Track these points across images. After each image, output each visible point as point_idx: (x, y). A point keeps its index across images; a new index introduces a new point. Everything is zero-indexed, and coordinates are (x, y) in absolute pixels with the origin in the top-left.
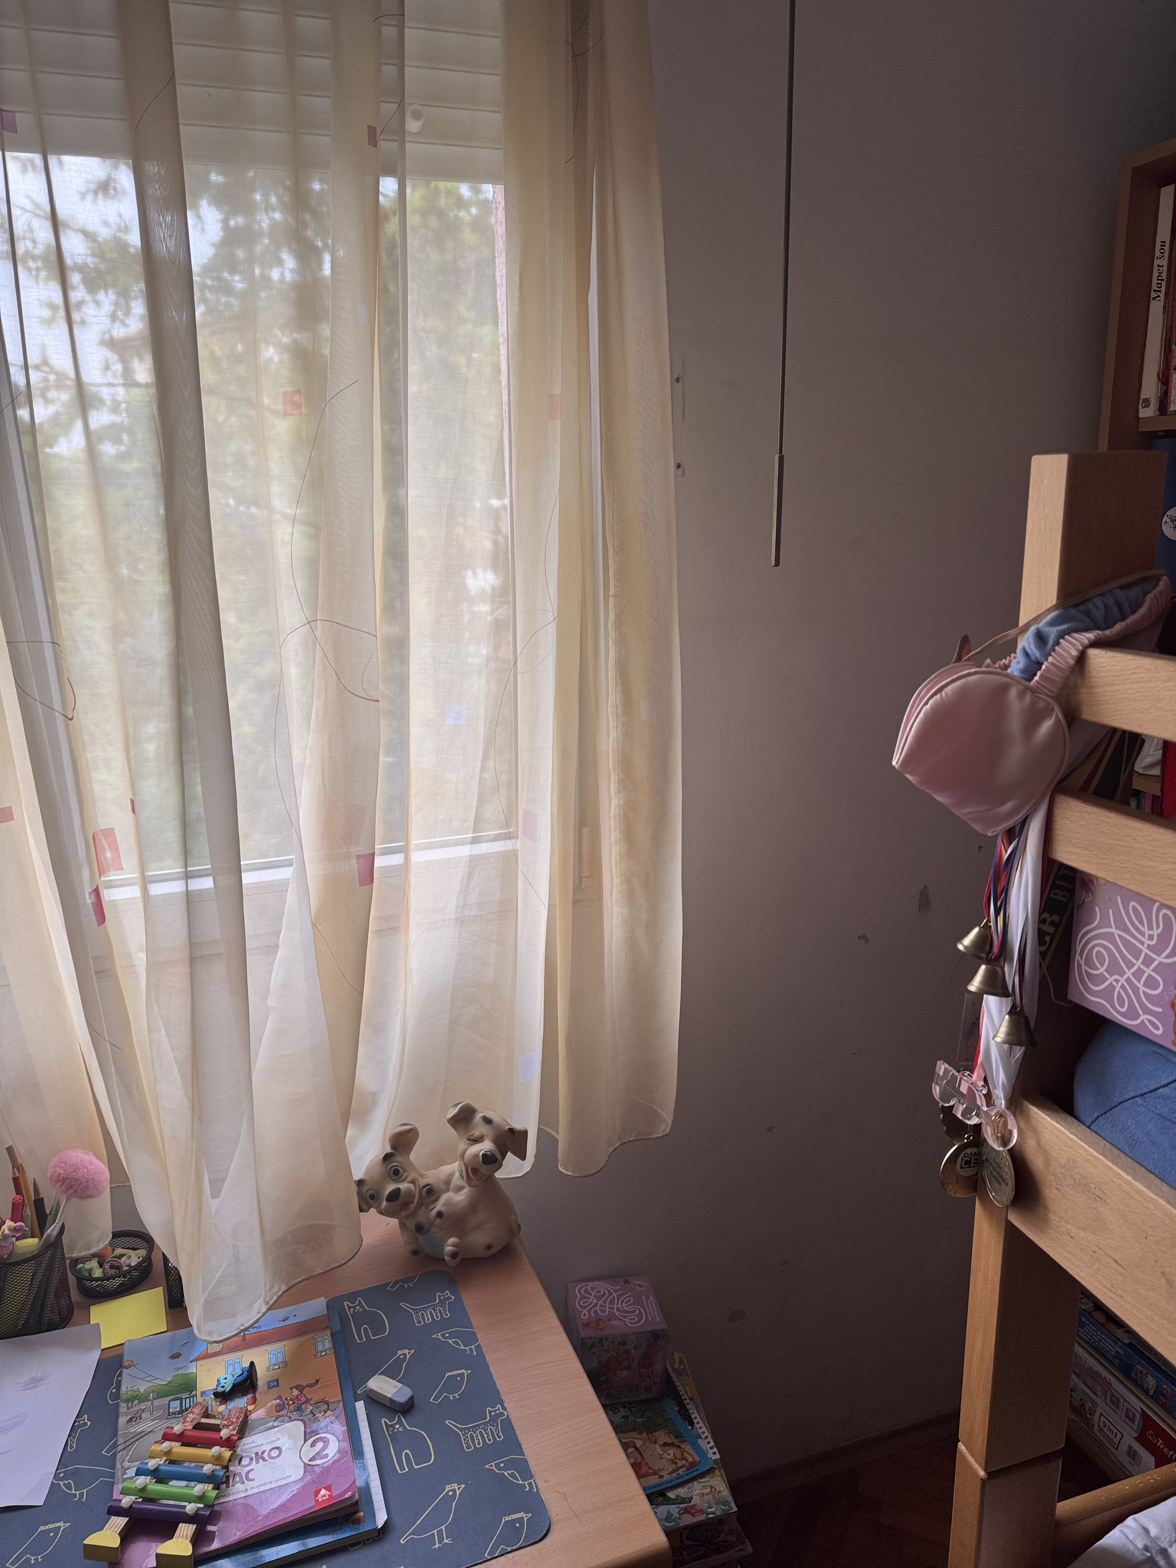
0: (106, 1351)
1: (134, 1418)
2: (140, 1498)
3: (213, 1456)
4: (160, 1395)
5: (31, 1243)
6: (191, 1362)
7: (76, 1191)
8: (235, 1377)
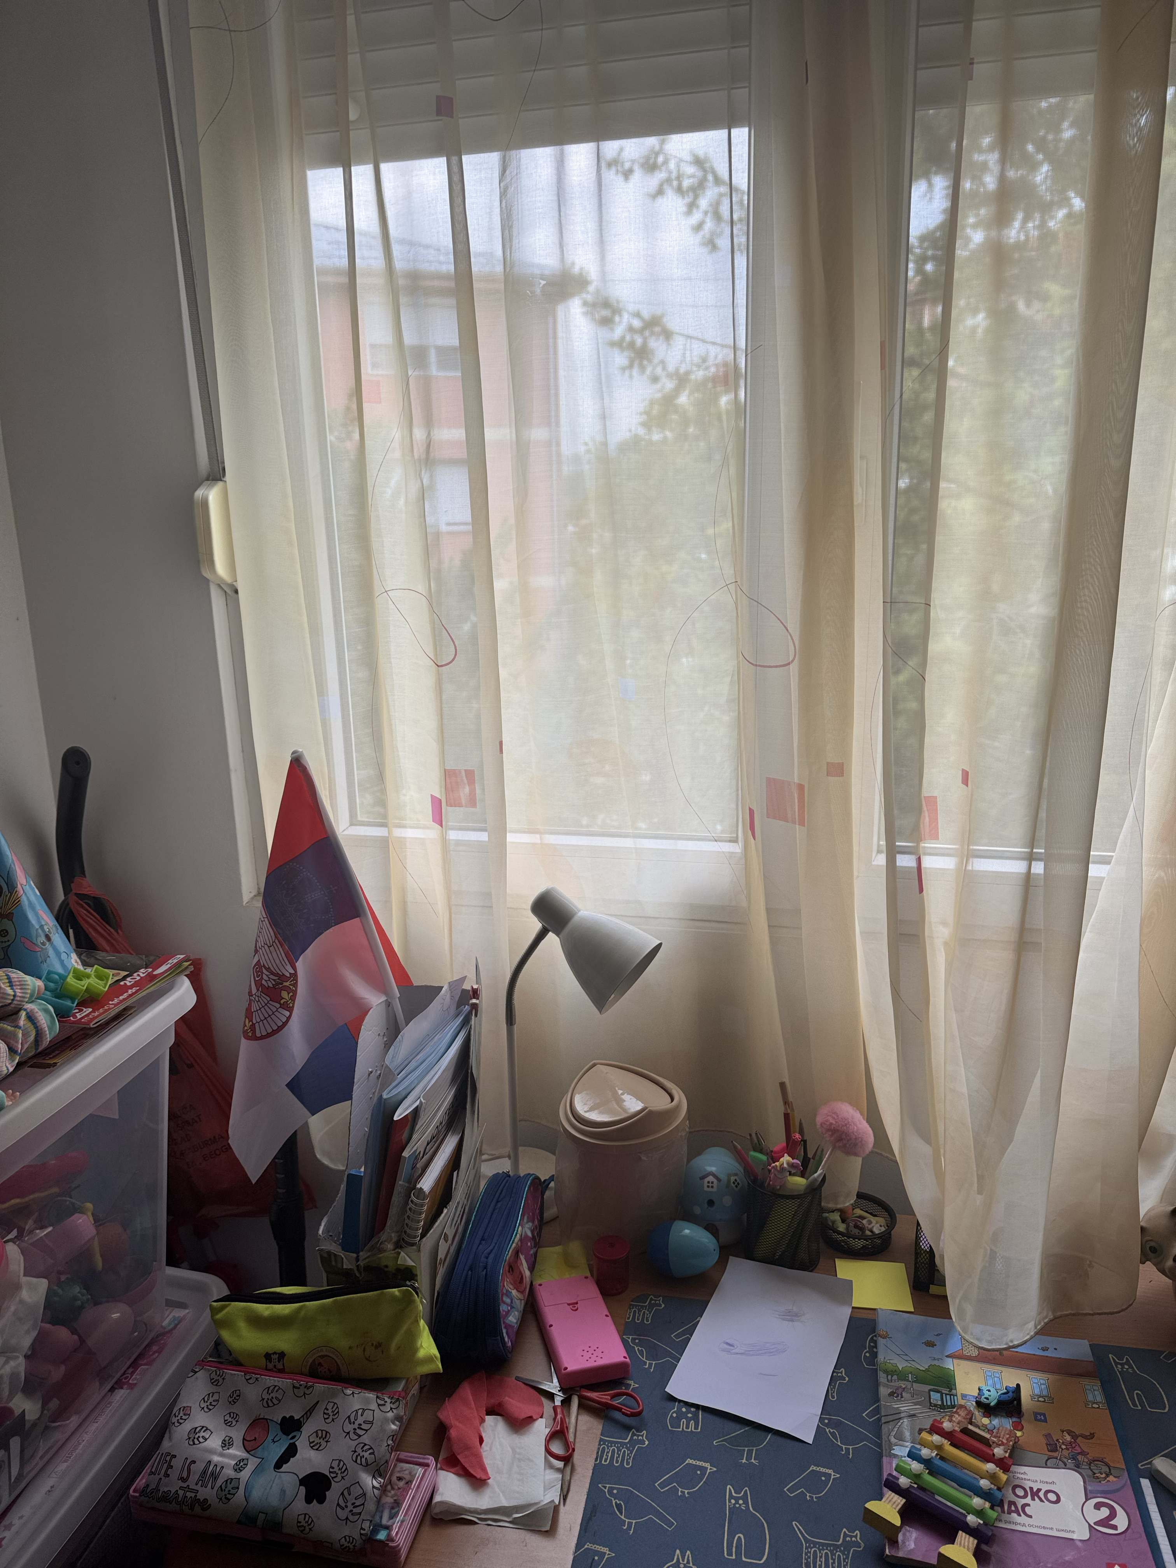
0: (856, 1310)
1: (895, 1393)
2: (915, 1483)
3: (987, 1471)
4: (918, 1380)
5: (799, 1182)
6: (946, 1356)
7: (845, 1146)
8: (999, 1394)
